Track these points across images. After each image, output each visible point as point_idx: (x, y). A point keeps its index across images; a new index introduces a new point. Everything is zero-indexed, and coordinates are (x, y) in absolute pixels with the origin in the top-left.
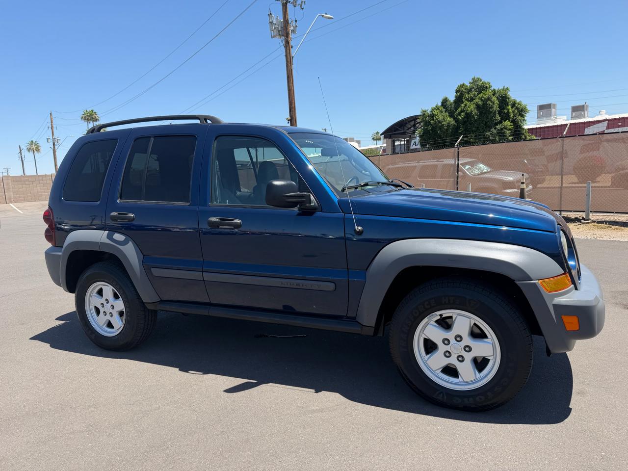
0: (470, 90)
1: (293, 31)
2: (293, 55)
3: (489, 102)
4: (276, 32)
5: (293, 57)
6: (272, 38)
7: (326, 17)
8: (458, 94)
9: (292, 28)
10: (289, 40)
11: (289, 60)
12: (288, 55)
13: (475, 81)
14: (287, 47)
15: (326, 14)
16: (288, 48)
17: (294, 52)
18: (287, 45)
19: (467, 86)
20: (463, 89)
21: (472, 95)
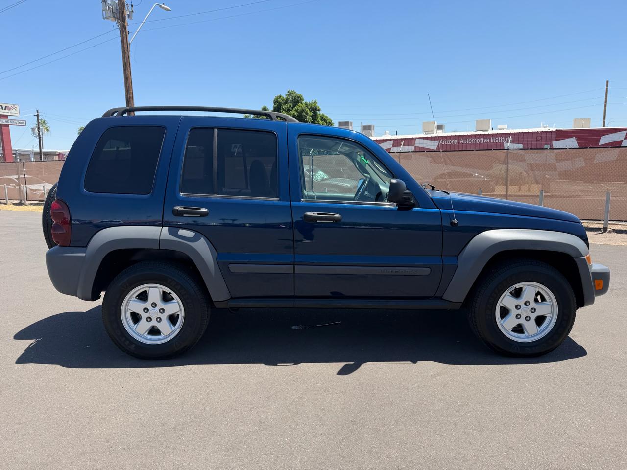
0: (286, 102)
1: (129, 15)
2: (130, 41)
3: (304, 113)
4: (109, 13)
5: (130, 44)
6: (104, 18)
7: (163, 8)
8: (277, 104)
9: (128, 13)
10: (126, 24)
11: (126, 46)
12: (125, 41)
13: (290, 93)
14: (123, 32)
15: (163, 4)
16: (125, 33)
17: (131, 39)
18: (123, 29)
19: (283, 98)
20: (280, 100)
21: (287, 106)
